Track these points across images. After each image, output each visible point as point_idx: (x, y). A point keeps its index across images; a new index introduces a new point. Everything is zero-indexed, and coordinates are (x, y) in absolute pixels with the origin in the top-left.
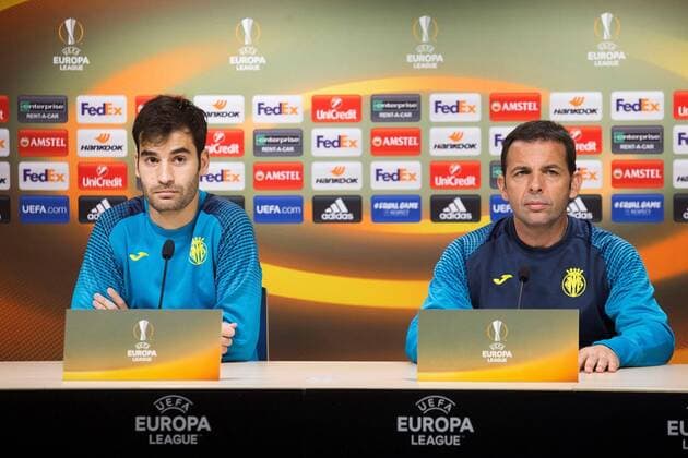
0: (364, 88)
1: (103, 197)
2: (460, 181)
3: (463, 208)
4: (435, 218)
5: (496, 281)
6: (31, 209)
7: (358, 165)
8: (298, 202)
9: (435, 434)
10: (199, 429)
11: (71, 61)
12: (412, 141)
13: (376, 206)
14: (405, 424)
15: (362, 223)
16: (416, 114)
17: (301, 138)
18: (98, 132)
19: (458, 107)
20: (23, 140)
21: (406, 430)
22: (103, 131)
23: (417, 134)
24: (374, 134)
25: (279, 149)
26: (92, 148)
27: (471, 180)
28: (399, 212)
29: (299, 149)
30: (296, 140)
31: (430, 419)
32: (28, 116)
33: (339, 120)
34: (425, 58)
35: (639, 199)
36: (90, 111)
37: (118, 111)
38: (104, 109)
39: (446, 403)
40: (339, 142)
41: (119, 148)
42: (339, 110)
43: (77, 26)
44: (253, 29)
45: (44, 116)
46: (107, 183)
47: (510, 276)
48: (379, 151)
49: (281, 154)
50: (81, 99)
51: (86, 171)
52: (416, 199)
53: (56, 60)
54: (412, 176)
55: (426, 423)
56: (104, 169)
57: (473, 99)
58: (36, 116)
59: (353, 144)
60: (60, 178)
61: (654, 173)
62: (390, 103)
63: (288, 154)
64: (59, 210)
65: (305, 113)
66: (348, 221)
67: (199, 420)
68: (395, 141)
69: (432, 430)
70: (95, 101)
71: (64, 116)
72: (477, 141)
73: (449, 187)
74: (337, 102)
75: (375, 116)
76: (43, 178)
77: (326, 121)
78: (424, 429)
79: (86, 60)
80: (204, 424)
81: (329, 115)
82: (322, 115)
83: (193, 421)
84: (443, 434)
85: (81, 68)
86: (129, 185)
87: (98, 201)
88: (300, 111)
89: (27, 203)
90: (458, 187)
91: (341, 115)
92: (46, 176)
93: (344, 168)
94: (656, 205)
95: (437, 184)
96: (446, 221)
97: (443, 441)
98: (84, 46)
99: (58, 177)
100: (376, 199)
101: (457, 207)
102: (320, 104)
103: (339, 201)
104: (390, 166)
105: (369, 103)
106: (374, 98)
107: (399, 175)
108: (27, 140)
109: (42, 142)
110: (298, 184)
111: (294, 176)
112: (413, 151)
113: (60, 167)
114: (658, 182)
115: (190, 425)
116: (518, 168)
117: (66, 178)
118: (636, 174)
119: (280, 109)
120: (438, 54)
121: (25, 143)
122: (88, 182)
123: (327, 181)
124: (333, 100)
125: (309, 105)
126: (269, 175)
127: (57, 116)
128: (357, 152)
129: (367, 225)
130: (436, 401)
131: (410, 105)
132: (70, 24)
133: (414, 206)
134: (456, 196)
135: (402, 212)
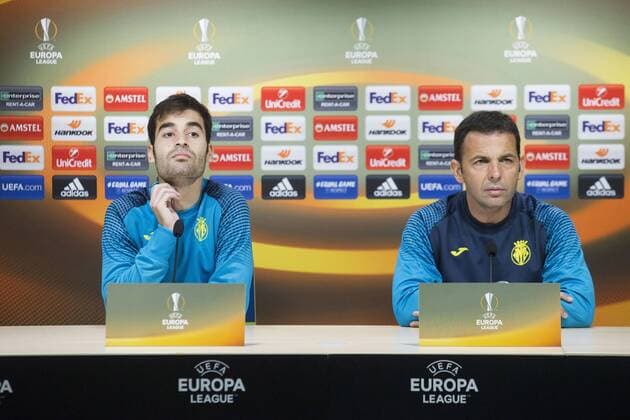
0: (308, 81)
1: (75, 177)
2: (392, 163)
3: (394, 187)
4: (370, 195)
5: (454, 253)
6: (10, 187)
7: (302, 149)
8: (249, 181)
9: (444, 393)
10: (235, 390)
11: (45, 56)
12: (349, 128)
13: (318, 184)
14: (418, 385)
15: (306, 199)
16: (354, 104)
17: (252, 125)
18: (70, 119)
19: (390, 98)
20: (3, 126)
21: (418, 390)
22: (76, 118)
23: (354, 121)
24: (316, 122)
25: (232, 134)
26: (65, 133)
27: (401, 162)
28: (337, 190)
29: (249, 134)
30: (247, 126)
31: (439, 380)
32: (7, 104)
33: (286, 109)
34: (362, 55)
35: (548, 179)
36: (63, 101)
37: (88, 100)
38: (76, 99)
39: (454, 366)
40: (285, 128)
41: (89, 133)
42: (286, 100)
43: (51, 25)
44: (209, 28)
45: (22, 104)
46: (79, 164)
47: (466, 249)
48: (320, 136)
49: (234, 139)
50: (55, 90)
51: (60, 153)
52: (353, 178)
53: (32, 55)
54: (350, 158)
55: (436, 384)
56: (75, 152)
57: (404, 91)
58: (14, 104)
59: (298, 130)
60: (36, 159)
61: (561, 156)
62: (331, 93)
63: (240, 139)
64: (35, 188)
65: (255, 103)
66: (293, 198)
67: (235, 381)
68: (334, 128)
69: (441, 390)
70: (68, 91)
71: (39, 104)
72: (407, 127)
73: (383, 168)
74: (284, 93)
75: (317, 105)
76: (21, 159)
77: (273, 109)
78: (435, 390)
79: (60, 55)
80: (239, 385)
81: (277, 104)
82: (270, 104)
83: (229, 383)
84: (451, 393)
85: (55, 62)
86: (98, 166)
87: (70, 179)
88: (251, 101)
89: (7, 182)
90: (390, 168)
91: (287, 104)
92: (24, 157)
93: (289, 152)
94: (563, 184)
95: (372, 165)
96: (380, 198)
97: (451, 400)
98: (57, 42)
99: (35, 159)
100: (319, 178)
101: (390, 185)
102: (269, 94)
103: (285, 180)
104: (330, 149)
105: (312, 93)
106: (316, 90)
107: (338, 157)
108: (6, 126)
109: (19, 127)
110: (249, 165)
111: (245, 158)
112: (351, 136)
113: (36, 149)
114: (565, 164)
115: (227, 386)
116: (477, 157)
117: (42, 159)
118: (546, 157)
119: (233, 99)
120: (373, 51)
121: (4, 128)
122: (62, 163)
123: (275, 162)
124: (280, 92)
125: (259, 96)
126: (223, 157)
127: (33, 104)
128: (301, 137)
129: (310, 201)
130: (445, 365)
131: (348, 96)
132: (45, 23)
133: (352, 184)
134: (389, 176)
135: (341, 190)
